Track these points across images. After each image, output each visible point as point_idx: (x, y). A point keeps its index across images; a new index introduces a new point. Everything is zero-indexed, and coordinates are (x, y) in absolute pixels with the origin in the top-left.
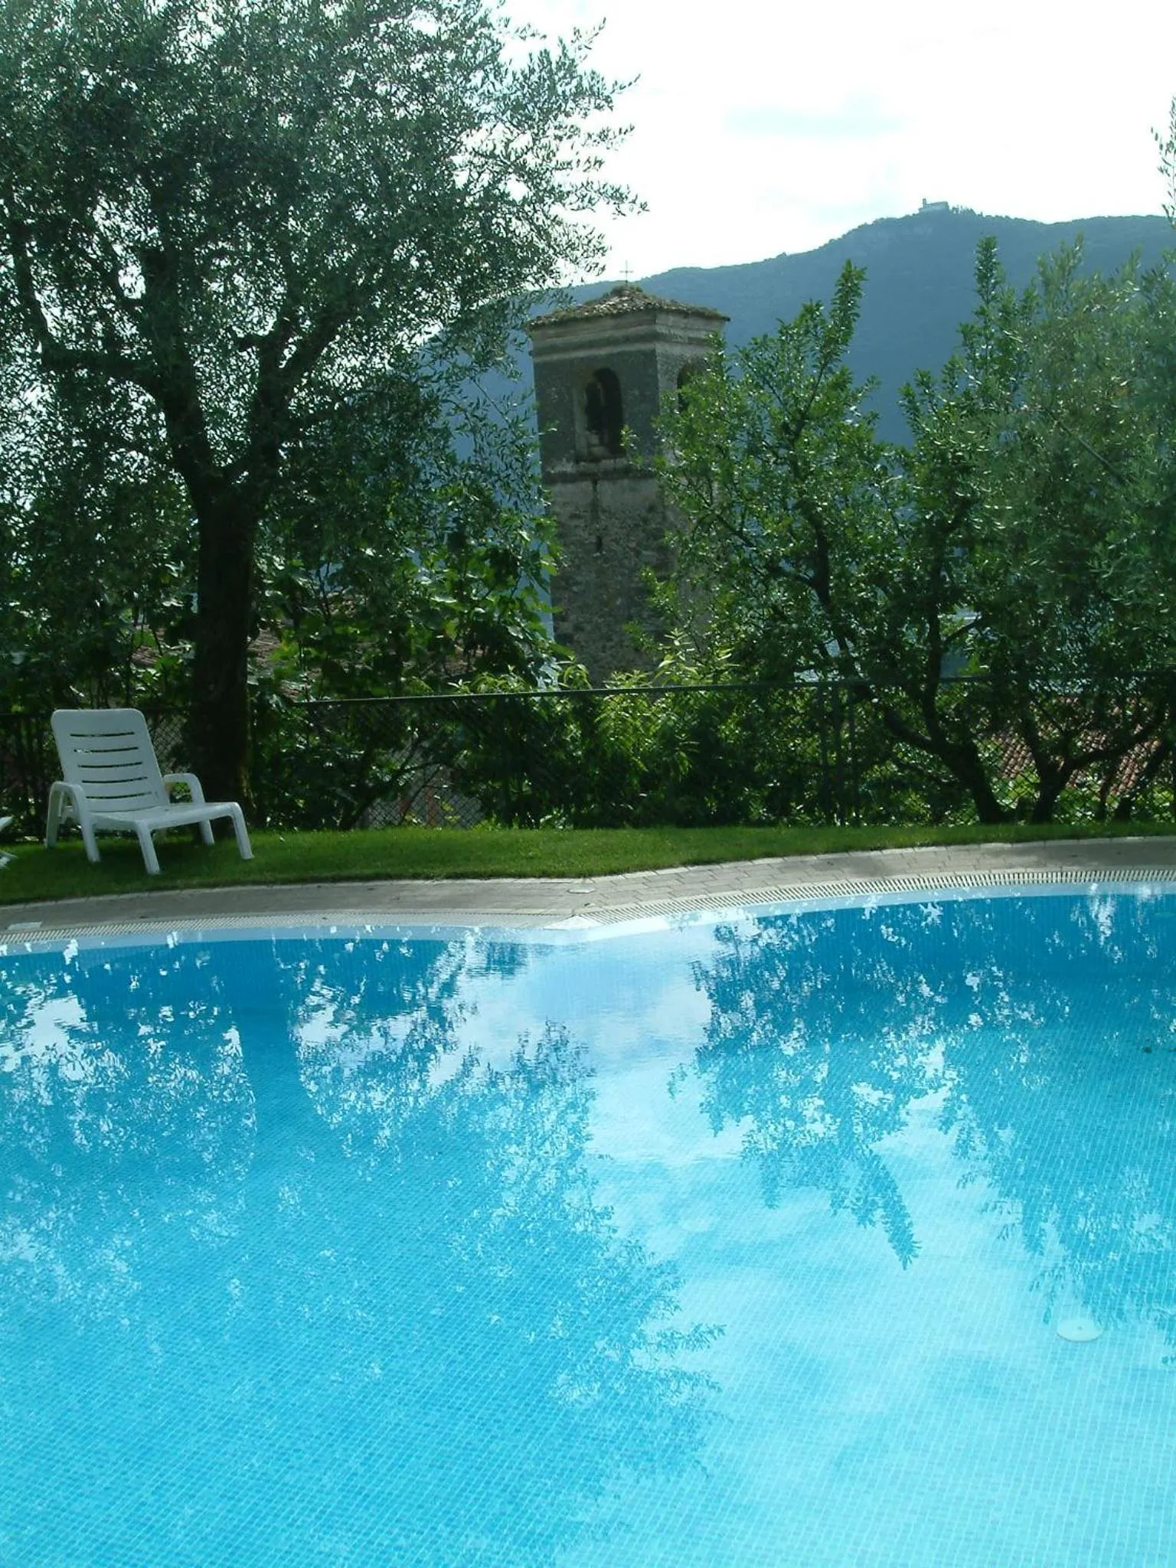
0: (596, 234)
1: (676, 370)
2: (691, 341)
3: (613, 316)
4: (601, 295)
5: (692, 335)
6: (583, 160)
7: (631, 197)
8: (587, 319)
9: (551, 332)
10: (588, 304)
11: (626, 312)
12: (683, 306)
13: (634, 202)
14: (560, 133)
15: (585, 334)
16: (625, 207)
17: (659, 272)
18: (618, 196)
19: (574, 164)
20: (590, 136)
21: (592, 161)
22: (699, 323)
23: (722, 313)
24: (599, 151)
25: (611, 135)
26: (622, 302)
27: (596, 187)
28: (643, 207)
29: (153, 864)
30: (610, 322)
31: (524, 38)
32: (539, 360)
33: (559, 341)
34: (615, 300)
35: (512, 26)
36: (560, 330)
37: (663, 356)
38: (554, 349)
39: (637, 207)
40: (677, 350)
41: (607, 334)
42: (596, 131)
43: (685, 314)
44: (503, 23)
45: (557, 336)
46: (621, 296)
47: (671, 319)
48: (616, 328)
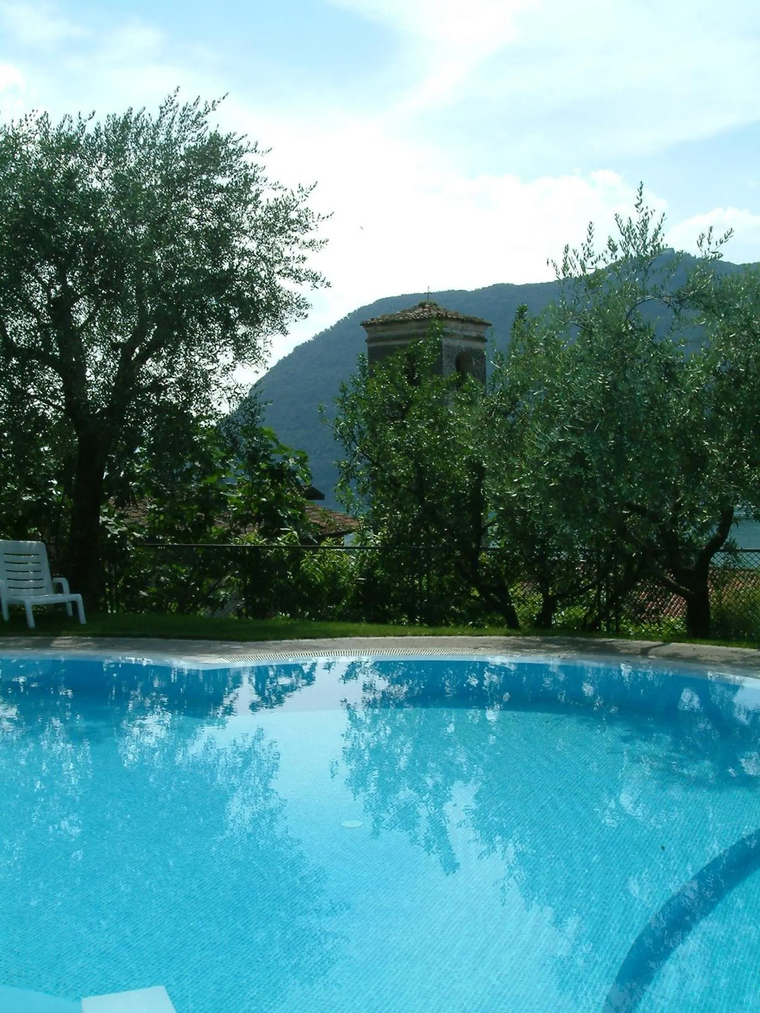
0: (301, 297)
1: (455, 356)
2: (466, 338)
3: (417, 320)
4: (411, 307)
5: (467, 333)
6: (296, 256)
7: (322, 279)
8: (401, 322)
9: (379, 328)
10: (403, 312)
11: (425, 318)
12: (461, 316)
13: (323, 281)
14: (288, 241)
15: (401, 331)
16: (318, 284)
17: (486, 286)
18: (315, 278)
19: (292, 258)
20: (304, 243)
21: (301, 257)
22: (471, 327)
23: (486, 320)
24: (307, 252)
25: (315, 244)
26: (423, 312)
27: (303, 272)
28: (328, 284)
29: (31, 622)
30: (414, 324)
31: (275, 189)
32: (373, 345)
33: (385, 334)
34: (421, 310)
35: (268, 182)
36: (384, 328)
37: (447, 346)
38: (382, 339)
39: (325, 285)
40: (456, 343)
41: (414, 331)
42: (308, 241)
43: (462, 321)
44: (263, 180)
45: (383, 331)
46: (424, 307)
47: (453, 324)
48: (419, 328)
